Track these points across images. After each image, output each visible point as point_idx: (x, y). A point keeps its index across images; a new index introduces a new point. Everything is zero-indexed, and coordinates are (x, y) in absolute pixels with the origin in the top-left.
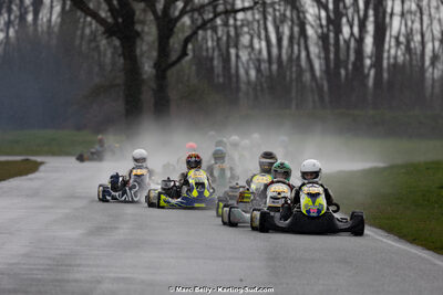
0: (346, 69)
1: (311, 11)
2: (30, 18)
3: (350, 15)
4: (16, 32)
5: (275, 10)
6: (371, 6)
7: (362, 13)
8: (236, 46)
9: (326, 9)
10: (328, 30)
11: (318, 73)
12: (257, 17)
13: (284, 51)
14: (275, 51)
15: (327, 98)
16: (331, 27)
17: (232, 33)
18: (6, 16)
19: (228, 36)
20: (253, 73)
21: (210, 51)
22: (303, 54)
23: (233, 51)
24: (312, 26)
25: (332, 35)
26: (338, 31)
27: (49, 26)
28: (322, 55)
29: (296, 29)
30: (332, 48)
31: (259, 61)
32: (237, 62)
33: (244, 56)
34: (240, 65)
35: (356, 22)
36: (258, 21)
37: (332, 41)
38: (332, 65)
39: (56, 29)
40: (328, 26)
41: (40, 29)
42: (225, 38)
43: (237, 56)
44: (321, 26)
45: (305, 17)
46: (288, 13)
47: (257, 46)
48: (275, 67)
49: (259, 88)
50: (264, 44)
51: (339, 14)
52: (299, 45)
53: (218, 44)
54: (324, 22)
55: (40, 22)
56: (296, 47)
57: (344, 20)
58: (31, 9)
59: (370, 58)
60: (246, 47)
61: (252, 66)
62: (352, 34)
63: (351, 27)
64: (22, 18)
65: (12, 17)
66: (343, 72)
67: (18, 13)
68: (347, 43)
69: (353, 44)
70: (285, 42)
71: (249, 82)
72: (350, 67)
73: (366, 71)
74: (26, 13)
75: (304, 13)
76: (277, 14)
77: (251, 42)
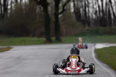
14: (101, 8)
17: (87, 3)
19: (85, 4)
20: (94, 16)
22: (111, 9)
31: (96, 11)
33: (91, 10)
34: (90, 13)
43: (89, 11)
47: (95, 7)
48: (101, 14)
50: (97, 6)
52: (109, 5)
56: (108, 7)
60: (91, 7)
70: (104, 5)
71: (93, 19)
77: (93, 5)
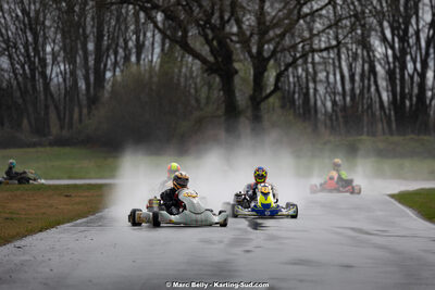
0: (411, 100)
1: (379, 49)
2: (133, 59)
3: (413, 53)
4: (122, 71)
5: (348, 49)
6: (432, 45)
7: (423, 52)
8: (315, 82)
9: (393, 48)
10: (395, 67)
11: (386, 104)
12: (332, 55)
13: (357, 85)
14: (348, 87)
15: (394, 126)
16: (397, 64)
17: (311, 70)
18: (113, 57)
19: (307, 71)
20: (329, 104)
21: (292, 86)
22: (373, 89)
23: (311, 85)
24: (380, 64)
25: (398, 70)
26: (403, 67)
27: (151, 67)
28: (390, 88)
29: (366, 66)
30: (398, 82)
31: (334, 93)
32: (315, 95)
33: (321, 89)
34: (318, 97)
35: (419, 59)
36: (333, 59)
37: (398, 76)
38: (398, 97)
39: (157, 68)
40: (394, 63)
41: (142, 68)
42: (304, 75)
43: (315, 90)
44: (388, 63)
45: (374, 56)
46: (359, 51)
48: (348, 99)
49: (334, 117)
51: (403, 52)
52: (369, 80)
53: (298, 81)
54: (391, 59)
55: (142, 62)
56: (366, 82)
57: (408, 57)
58: (134, 50)
59: (432, 90)
60: (321, 81)
61: (328, 98)
62: (415, 69)
63: (415, 63)
64: (127, 58)
65: (118, 59)
66: (408, 103)
67: (123, 54)
68: (412, 77)
69: (416, 78)
70: (357, 78)
71: (326, 113)
72: (414, 99)
73: (428, 102)
74: (130, 54)
75: (373, 52)
76: (350, 53)
77: (327, 77)
